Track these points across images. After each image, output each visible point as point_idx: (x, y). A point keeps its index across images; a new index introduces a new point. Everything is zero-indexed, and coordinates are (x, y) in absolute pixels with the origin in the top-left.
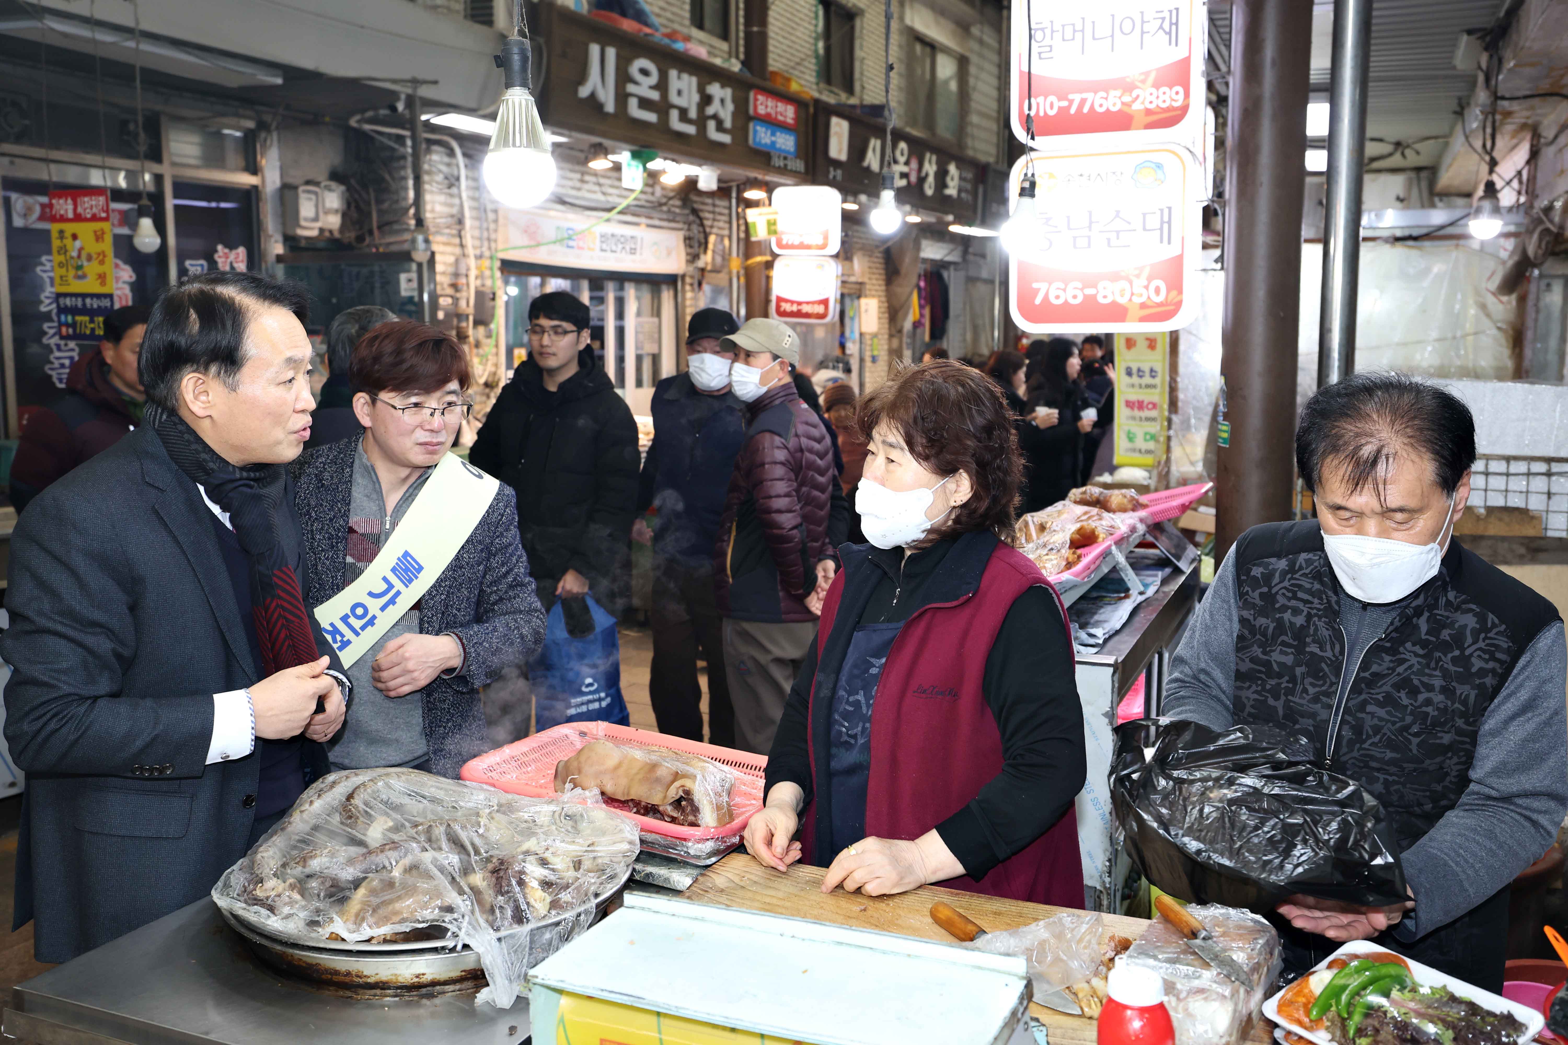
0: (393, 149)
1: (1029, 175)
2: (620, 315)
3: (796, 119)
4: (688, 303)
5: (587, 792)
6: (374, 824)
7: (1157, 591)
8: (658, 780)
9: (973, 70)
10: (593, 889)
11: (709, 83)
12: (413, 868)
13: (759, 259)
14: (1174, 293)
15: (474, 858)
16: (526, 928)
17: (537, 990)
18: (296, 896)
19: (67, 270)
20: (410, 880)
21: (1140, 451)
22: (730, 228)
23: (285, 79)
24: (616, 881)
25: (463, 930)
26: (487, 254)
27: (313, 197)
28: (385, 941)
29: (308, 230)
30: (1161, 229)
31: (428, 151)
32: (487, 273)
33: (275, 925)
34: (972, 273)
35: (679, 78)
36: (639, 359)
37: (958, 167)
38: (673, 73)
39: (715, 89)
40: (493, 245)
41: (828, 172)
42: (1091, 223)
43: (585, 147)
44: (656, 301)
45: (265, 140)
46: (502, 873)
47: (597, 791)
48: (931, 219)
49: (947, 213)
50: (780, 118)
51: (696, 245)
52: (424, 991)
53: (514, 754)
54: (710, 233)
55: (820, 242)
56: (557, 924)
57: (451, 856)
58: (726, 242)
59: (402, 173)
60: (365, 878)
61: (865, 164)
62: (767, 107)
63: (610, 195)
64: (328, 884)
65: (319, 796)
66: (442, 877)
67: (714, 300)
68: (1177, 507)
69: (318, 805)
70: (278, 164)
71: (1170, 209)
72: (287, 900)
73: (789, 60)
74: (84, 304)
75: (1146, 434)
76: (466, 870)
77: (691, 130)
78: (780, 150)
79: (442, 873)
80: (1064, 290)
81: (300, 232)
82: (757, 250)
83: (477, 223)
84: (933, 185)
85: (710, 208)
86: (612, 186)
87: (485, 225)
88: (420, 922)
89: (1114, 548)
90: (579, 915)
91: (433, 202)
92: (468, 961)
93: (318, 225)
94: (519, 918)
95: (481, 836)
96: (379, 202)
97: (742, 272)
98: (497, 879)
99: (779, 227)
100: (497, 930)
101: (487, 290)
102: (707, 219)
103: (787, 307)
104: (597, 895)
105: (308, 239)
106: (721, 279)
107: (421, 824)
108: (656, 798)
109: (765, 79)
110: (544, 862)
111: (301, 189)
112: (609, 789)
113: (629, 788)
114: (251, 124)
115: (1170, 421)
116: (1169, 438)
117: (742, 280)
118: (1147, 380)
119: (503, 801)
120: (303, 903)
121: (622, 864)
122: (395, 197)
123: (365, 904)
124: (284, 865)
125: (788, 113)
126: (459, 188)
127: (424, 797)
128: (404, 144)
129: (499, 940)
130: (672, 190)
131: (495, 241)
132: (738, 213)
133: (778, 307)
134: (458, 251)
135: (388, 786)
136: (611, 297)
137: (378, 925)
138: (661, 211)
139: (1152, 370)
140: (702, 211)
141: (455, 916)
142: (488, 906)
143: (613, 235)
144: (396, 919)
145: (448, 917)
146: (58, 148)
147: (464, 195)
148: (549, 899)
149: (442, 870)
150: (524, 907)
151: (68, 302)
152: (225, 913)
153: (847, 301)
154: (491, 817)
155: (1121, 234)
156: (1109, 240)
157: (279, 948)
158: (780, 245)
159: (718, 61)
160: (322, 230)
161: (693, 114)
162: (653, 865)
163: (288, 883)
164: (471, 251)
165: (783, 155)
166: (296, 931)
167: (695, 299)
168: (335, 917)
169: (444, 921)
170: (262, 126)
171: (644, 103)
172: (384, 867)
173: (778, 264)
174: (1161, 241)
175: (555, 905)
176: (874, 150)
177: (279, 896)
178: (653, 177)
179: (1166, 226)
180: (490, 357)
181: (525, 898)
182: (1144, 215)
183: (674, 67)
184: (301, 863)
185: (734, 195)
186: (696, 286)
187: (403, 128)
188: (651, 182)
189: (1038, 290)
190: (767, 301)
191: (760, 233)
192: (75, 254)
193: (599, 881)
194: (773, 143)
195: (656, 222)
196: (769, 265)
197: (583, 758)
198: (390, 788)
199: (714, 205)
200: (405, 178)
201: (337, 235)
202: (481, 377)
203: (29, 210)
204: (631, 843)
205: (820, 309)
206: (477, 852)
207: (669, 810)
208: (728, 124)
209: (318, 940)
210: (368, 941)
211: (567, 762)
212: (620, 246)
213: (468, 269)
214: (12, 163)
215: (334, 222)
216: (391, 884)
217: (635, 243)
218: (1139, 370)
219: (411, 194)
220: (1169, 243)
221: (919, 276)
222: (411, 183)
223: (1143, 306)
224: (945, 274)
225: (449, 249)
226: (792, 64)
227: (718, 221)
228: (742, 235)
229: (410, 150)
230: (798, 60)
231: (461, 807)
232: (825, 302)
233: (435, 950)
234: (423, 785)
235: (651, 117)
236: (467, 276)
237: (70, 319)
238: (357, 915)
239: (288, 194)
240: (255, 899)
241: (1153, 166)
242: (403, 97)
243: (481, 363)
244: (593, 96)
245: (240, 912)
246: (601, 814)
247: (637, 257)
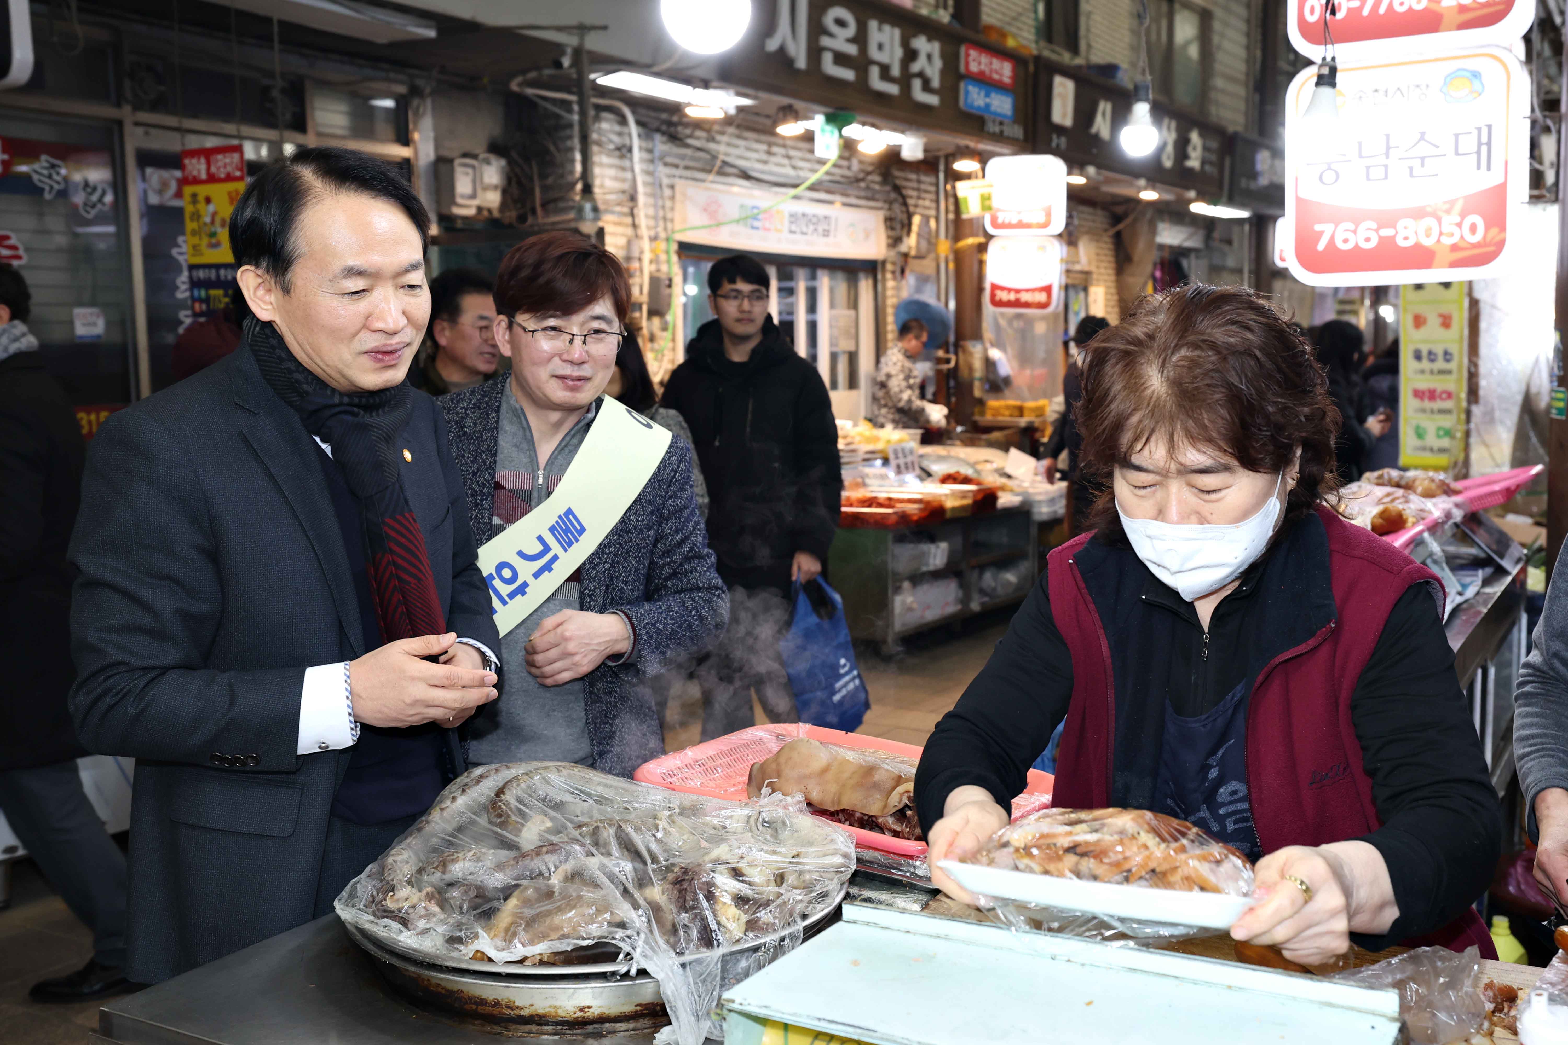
0: (558, 117)
1: (1329, 59)
2: (812, 308)
3: (1014, 77)
4: (889, 293)
5: (789, 798)
6: (529, 824)
7: (1478, 593)
8: (876, 786)
9: (1217, 25)
10: (799, 908)
11: (915, 35)
12: (576, 876)
13: (971, 241)
14: (1494, 231)
15: (651, 867)
16: (717, 953)
17: (733, 1018)
18: (435, 909)
19: (200, 239)
20: (573, 890)
21: (1432, 450)
22: (938, 209)
23: (440, 31)
24: (828, 900)
25: (638, 950)
26: (663, 235)
27: (470, 171)
28: (542, 963)
29: (465, 209)
30: (1479, 153)
31: (597, 118)
32: (663, 257)
33: (409, 941)
34: (1217, 261)
35: (880, 29)
36: (834, 357)
37: (1201, 135)
38: (873, 24)
39: (921, 43)
40: (669, 225)
41: (1050, 140)
42: (1388, 148)
43: (772, 111)
44: (852, 292)
45: (418, 108)
46: (685, 885)
47: (800, 797)
48: (1169, 197)
49: (1188, 188)
50: (996, 77)
51: (898, 226)
52: (590, 1028)
53: (698, 758)
54: (914, 213)
55: (1042, 219)
56: (756, 949)
57: (623, 863)
58: (933, 223)
59: (569, 143)
60: (517, 886)
61: (1094, 130)
62: (980, 63)
63: (801, 169)
64: (472, 894)
65: (463, 791)
66: (612, 886)
67: (918, 289)
68: (1500, 492)
69: (462, 801)
70: (431, 134)
71: (1489, 127)
72: (423, 911)
73: (1004, 14)
74: (218, 276)
75: (1439, 429)
76: (642, 882)
77: (893, 89)
78: (996, 114)
79: (612, 882)
80: (1355, 232)
81: (457, 211)
82: (967, 231)
83: (651, 200)
84: (1172, 156)
85: (915, 185)
86: (803, 159)
87: (660, 203)
88: (584, 939)
89: (1426, 535)
90: (783, 939)
91: (603, 176)
92: (645, 992)
93: (476, 202)
94: (707, 940)
95: (659, 841)
96: (543, 176)
97: (951, 257)
98: (680, 891)
99: (995, 203)
100: (680, 954)
101: (663, 276)
102: (911, 197)
103: (1003, 296)
104: (804, 917)
105: (465, 218)
106: (927, 266)
107: (586, 824)
108: (874, 808)
109: (977, 31)
110: (736, 873)
111: (457, 162)
112: (816, 796)
113: (840, 795)
114: (402, 89)
115: (1468, 413)
116: (1467, 434)
117: (951, 266)
118: (1440, 364)
119: (687, 803)
120: (442, 917)
121: (835, 880)
122: (560, 171)
123: (518, 916)
124: (420, 871)
125: (1004, 71)
126: (631, 160)
127: (589, 795)
128: (570, 111)
129: (683, 966)
130: (872, 164)
131: (672, 221)
132: (946, 191)
133: (993, 295)
134: (630, 231)
135: (546, 781)
136: (801, 287)
137: (532, 942)
138: (859, 188)
139: (1446, 353)
140: (905, 188)
141: (629, 932)
142: (669, 926)
143: (804, 215)
144: (554, 936)
145: (620, 933)
146: (195, 116)
147: (637, 168)
148: (744, 918)
149: (612, 877)
150: (714, 926)
151: (201, 274)
152: (349, 926)
153: (1072, 293)
154: (671, 820)
155: (1426, 160)
156: (1411, 169)
157: (412, 968)
158: (995, 224)
159: (924, 12)
160: (480, 209)
161: (896, 71)
162: (871, 889)
163: (424, 892)
164: (644, 232)
165: (999, 119)
166: (433, 950)
167: (897, 289)
168: (480, 931)
169: (614, 938)
170: (415, 92)
171: (841, 59)
172: (541, 874)
173: (992, 247)
174: (1479, 168)
175: (752, 925)
176: (1104, 114)
177: (414, 907)
178: (849, 146)
179: (1484, 149)
180: (666, 352)
181: (715, 916)
182: (1457, 136)
183: (874, 17)
184: (440, 868)
185: (942, 167)
186: (898, 274)
187: (570, 92)
188: (846, 154)
189: (1321, 233)
190: (980, 289)
191: (972, 209)
192: (208, 220)
193: (807, 898)
194: (988, 106)
195: (854, 201)
196: (982, 248)
197: (782, 760)
198: (548, 783)
199: (919, 182)
200: (571, 149)
201: (496, 214)
202: (656, 374)
203: (165, 185)
204: (846, 856)
205: (1042, 297)
206: (654, 860)
207: (890, 821)
208: (936, 83)
209: (460, 960)
210: (521, 962)
211: (762, 765)
212: (812, 227)
213: (642, 252)
214: (147, 133)
215: (493, 199)
216: (549, 894)
217: (829, 224)
218: (1430, 353)
219: (578, 168)
220: (1489, 169)
221: (1155, 265)
222: (578, 157)
223: (1454, 248)
224: (1185, 263)
225: (620, 230)
226: (1007, 19)
227: (924, 199)
228: (951, 216)
229: (576, 117)
230: (1014, 14)
231: (635, 809)
232: (1048, 289)
233: (603, 976)
234: (588, 781)
235: (848, 75)
236: (640, 260)
237: (203, 293)
238: (507, 930)
239: (443, 168)
240: (385, 911)
241: (1468, 75)
242: (569, 51)
243: (656, 359)
244: (782, 50)
245: (367, 926)
246: (808, 822)
247: (830, 240)
